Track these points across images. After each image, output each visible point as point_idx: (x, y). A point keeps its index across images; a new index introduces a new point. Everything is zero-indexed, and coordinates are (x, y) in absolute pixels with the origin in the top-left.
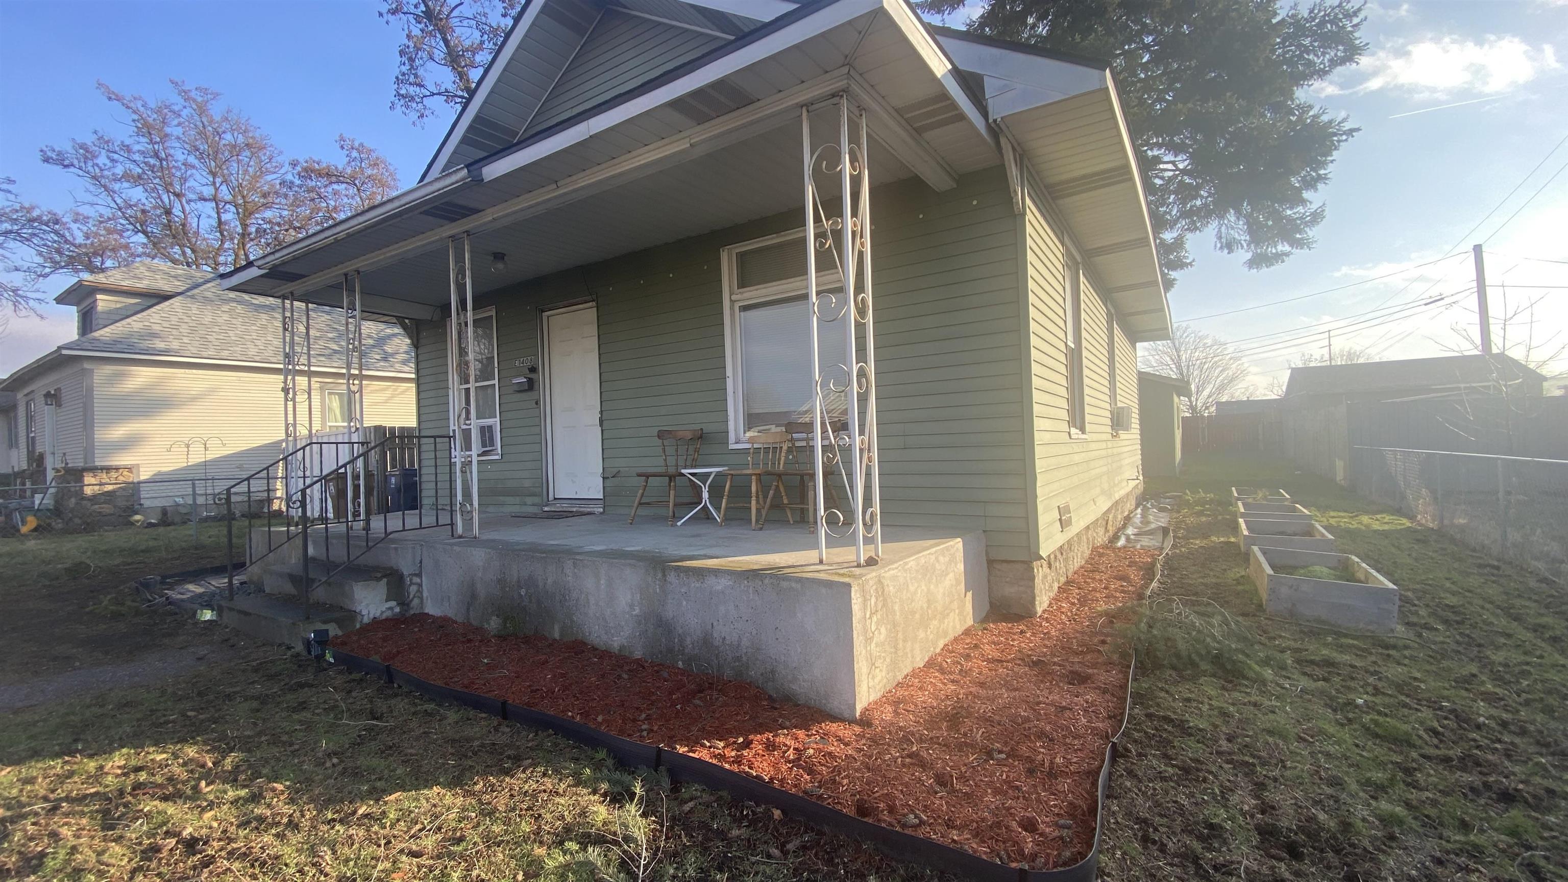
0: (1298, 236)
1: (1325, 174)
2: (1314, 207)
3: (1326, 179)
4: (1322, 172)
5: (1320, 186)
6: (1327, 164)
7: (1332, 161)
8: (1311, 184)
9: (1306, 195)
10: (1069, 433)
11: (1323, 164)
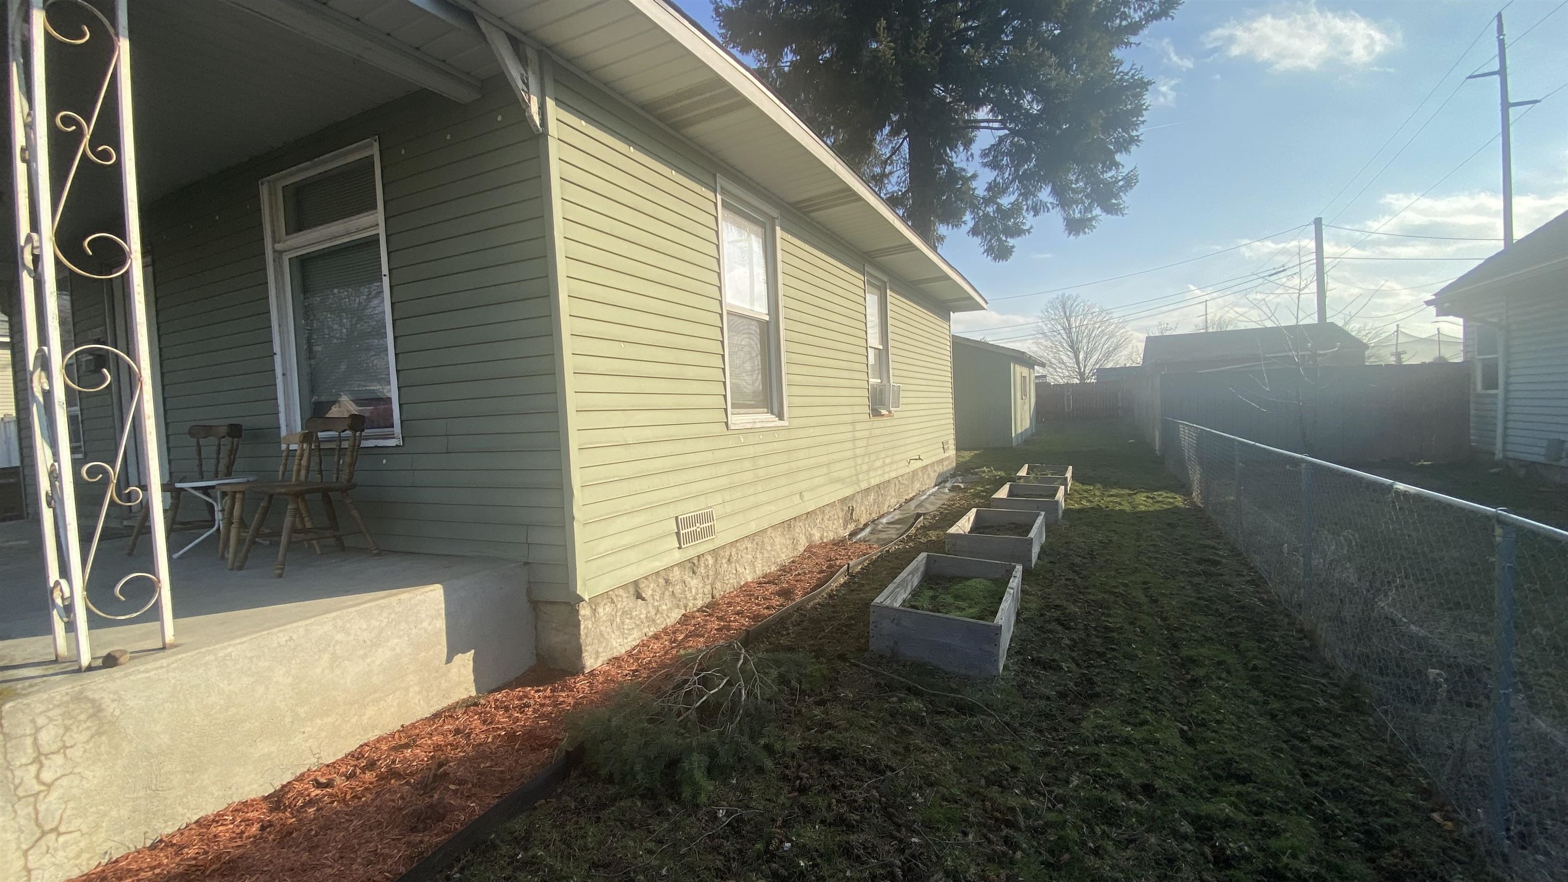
0: (1114, 201)
1: (1138, 136)
2: (1124, 171)
3: (1140, 141)
4: (1134, 133)
5: (1133, 148)
6: (1137, 125)
7: (1143, 122)
8: (1124, 145)
9: (1118, 157)
10: (727, 423)
11: (1135, 126)
